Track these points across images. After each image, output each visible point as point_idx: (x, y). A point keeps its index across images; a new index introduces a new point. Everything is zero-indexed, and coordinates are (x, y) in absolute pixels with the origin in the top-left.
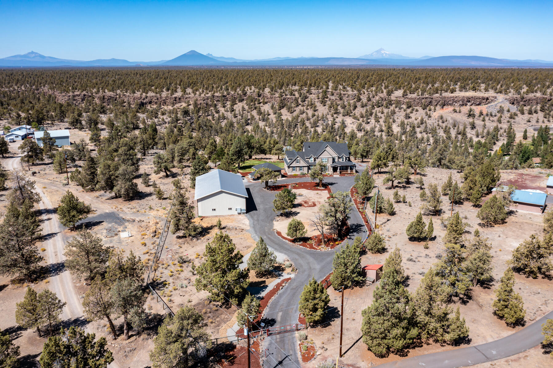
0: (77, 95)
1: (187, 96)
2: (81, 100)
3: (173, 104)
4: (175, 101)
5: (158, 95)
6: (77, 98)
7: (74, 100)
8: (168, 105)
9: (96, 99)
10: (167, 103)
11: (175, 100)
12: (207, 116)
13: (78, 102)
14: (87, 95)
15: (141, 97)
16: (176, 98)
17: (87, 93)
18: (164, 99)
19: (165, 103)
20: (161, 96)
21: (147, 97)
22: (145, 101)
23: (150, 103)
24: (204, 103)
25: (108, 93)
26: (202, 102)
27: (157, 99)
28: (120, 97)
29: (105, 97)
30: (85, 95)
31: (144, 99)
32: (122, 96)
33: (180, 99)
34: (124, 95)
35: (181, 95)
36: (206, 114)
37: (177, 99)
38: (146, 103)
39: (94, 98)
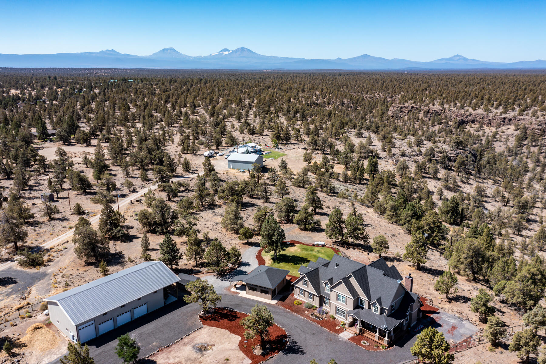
0: (406, 107)
1: (522, 117)
2: (407, 112)
3: (499, 126)
4: (502, 123)
5: (486, 113)
6: (404, 110)
7: (401, 112)
8: (493, 127)
9: (422, 112)
10: (492, 124)
11: (504, 121)
12: (534, 146)
13: (404, 114)
14: (415, 107)
15: (464, 115)
16: (505, 119)
17: (416, 105)
18: (491, 118)
19: (490, 124)
20: (488, 114)
21: (471, 115)
22: (466, 120)
23: (473, 121)
24: (538, 129)
25: (437, 107)
26: (536, 127)
27: (483, 118)
28: (444, 112)
29: (431, 111)
30: (412, 107)
31: (467, 117)
32: (447, 111)
33: (510, 120)
34: (450, 110)
35: (513, 115)
36: (534, 144)
37: (507, 120)
38: (468, 122)
39: (421, 111)
